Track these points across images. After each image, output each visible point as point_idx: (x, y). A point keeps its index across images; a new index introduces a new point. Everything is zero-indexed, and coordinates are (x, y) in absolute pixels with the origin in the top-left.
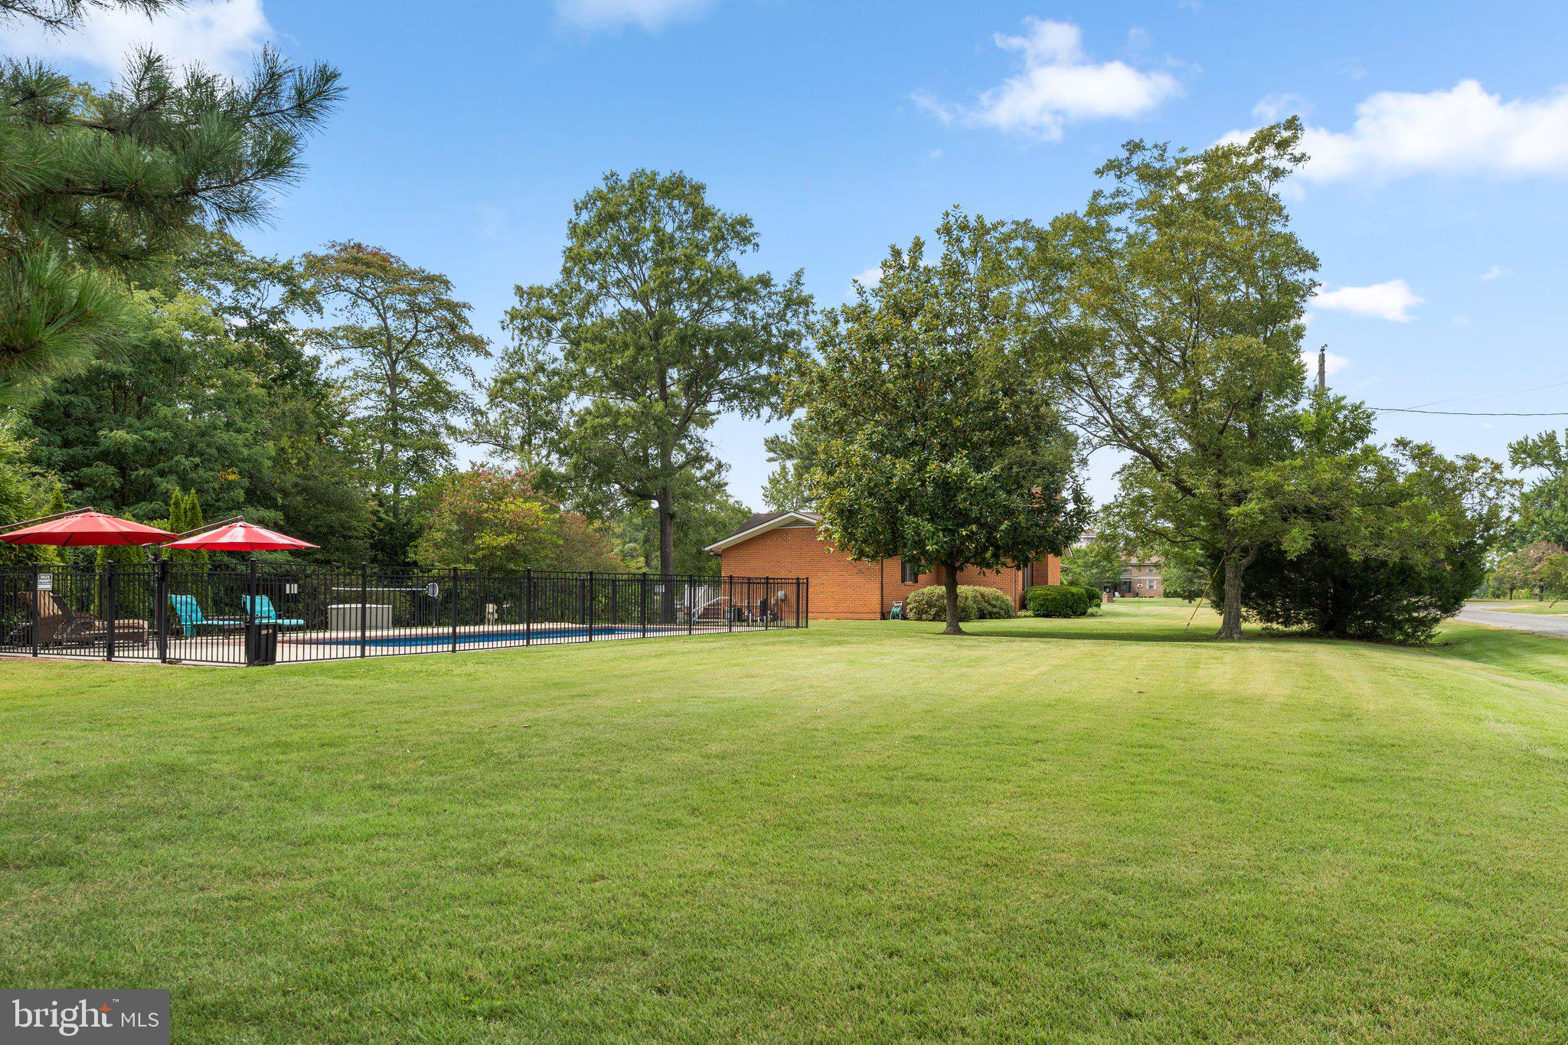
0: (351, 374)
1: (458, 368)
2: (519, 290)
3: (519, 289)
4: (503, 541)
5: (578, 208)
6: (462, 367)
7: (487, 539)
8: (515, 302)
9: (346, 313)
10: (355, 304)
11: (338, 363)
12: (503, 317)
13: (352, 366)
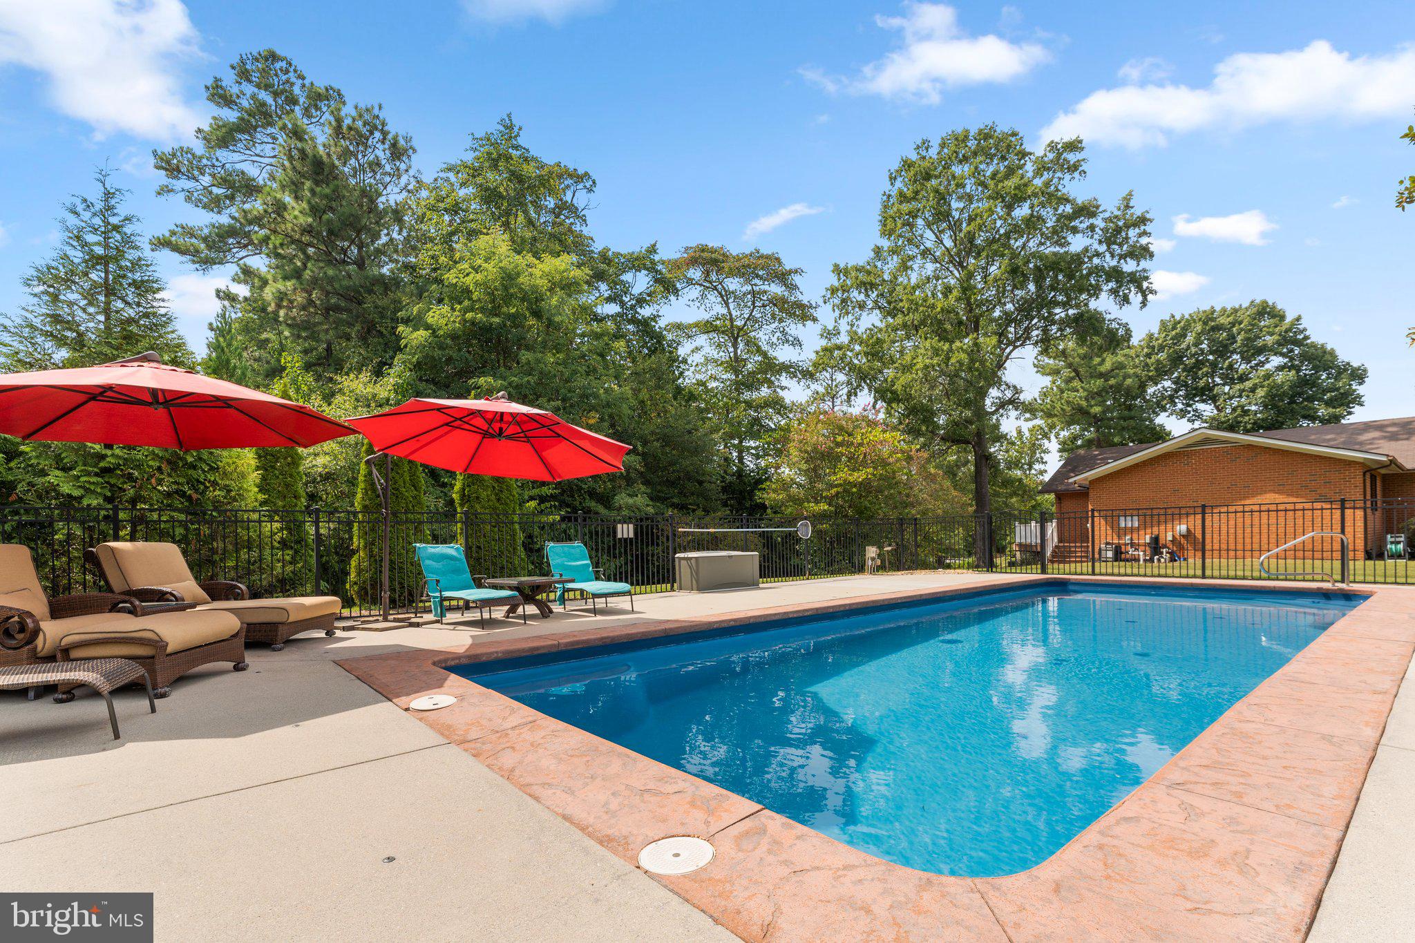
0: (702, 360)
1: (787, 341)
2: (837, 270)
3: (836, 267)
4: (859, 476)
5: (892, 179)
6: (791, 339)
7: (843, 474)
8: (834, 281)
9: (697, 304)
10: (703, 296)
11: (693, 351)
12: (824, 293)
13: (703, 353)
